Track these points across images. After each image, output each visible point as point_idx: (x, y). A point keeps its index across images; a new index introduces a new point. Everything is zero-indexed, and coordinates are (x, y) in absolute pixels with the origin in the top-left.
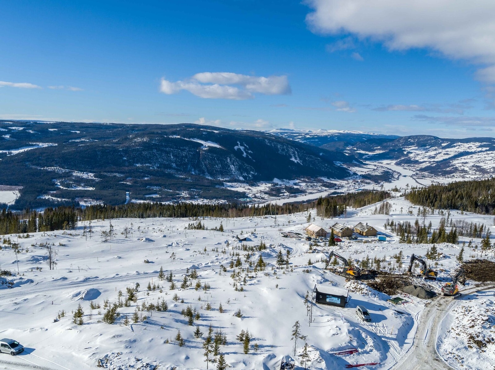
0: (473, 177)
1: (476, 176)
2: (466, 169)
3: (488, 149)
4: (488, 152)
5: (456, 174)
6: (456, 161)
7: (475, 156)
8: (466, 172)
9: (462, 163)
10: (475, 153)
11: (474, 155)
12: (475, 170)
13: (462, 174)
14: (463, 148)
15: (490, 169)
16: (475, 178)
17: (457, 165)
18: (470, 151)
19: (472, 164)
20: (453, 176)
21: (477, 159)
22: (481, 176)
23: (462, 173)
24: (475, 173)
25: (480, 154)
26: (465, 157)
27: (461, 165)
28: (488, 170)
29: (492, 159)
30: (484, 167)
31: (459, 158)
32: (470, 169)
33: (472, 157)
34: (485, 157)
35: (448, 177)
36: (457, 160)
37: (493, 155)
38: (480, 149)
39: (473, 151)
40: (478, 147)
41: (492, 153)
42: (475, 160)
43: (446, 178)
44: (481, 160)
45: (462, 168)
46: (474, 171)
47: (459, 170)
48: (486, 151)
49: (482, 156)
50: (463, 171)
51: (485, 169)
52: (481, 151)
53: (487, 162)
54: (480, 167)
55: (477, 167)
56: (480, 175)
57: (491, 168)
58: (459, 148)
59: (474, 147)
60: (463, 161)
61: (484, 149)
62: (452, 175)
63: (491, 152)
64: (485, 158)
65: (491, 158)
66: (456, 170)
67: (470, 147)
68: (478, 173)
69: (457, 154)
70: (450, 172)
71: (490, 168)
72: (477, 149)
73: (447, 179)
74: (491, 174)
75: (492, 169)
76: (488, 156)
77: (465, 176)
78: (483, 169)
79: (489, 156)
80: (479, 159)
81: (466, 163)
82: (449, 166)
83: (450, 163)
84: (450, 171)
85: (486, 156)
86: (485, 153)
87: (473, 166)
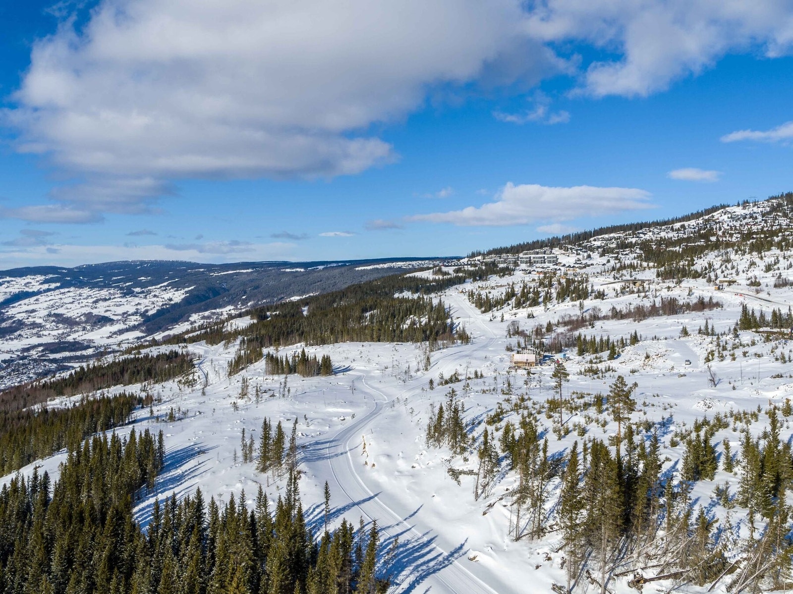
0: (55, 333)
1: (60, 332)
2: (38, 321)
3: (58, 284)
4: (62, 290)
5: (25, 332)
6: (12, 309)
7: (42, 298)
8: (41, 327)
9: (26, 311)
10: (39, 293)
11: (39, 297)
12: (53, 321)
13: (35, 331)
14: (16, 286)
15: (79, 317)
16: (59, 334)
17: (19, 317)
18: (31, 290)
19: (46, 312)
20: (20, 335)
21: (48, 303)
22: (68, 330)
23: (33, 329)
24: (57, 327)
25: (49, 293)
26: (26, 301)
27: (24, 315)
28: (78, 320)
29: (73, 302)
30: (69, 315)
31: (16, 304)
32: (46, 321)
33: (37, 300)
34: (61, 299)
35: (12, 339)
36: (13, 307)
37: (71, 294)
38: (46, 286)
39: (35, 289)
40: (41, 284)
41: (69, 292)
42: (45, 305)
43: (7, 340)
44: (57, 304)
45: (31, 320)
46: (54, 323)
47: (27, 325)
48: (57, 288)
49: (55, 296)
50: (34, 325)
51: (71, 317)
52: (49, 290)
53: (69, 306)
54: (61, 315)
55: (56, 315)
56: (67, 328)
57: (81, 315)
58: (8, 287)
59: (35, 283)
60: (25, 308)
61: (53, 286)
62: (17, 334)
63: (66, 290)
64: (62, 301)
65: (71, 300)
66: (20, 325)
67: (28, 283)
68: (61, 326)
69: (8, 296)
70: (11, 330)
71: (79, 315)
72: (41, 286)
73: (10, 342)
74: (84, 325)
75: (82, 317)
76: (64, 297)
77: (41, 333)
78: (68, 318)
79: (66, 296)
80: (52, 302)
81: (33, 311)
82: (4, 320)
83: (3, 313)
84: (10, 327)
85: (61, 296)
86: (57, 292)
87: (49, 315)
